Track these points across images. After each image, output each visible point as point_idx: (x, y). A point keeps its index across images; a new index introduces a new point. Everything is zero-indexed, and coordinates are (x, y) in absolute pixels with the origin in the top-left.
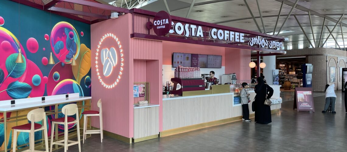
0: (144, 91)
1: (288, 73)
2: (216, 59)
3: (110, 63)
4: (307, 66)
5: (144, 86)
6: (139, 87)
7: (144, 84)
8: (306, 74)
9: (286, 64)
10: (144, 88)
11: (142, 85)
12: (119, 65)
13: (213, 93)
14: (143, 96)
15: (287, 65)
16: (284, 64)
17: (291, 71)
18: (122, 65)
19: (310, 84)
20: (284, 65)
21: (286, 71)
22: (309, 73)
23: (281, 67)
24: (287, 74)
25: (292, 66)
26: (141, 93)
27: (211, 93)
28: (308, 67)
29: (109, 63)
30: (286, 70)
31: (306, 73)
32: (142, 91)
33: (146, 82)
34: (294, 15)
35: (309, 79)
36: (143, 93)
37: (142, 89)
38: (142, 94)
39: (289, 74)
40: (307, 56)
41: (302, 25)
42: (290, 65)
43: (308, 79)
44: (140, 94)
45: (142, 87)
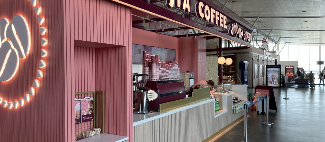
0: (91, 109)
3: (13, 51)
4: (244, 63)
5: (92, 99)
6: (82, 101)
7: (91, 95)
10: (92, 102)
11: (89, 97)
12: (35, 56)
14: (90, 120)
18: (44, 54)
19: (247, 81)
26: (85, 114)
29: (10, 51)
32: (88, 109)
33: (94, 90)
36: (90, 113)
43: (245, 76)
44: (83, 116)
45: (88, 102)
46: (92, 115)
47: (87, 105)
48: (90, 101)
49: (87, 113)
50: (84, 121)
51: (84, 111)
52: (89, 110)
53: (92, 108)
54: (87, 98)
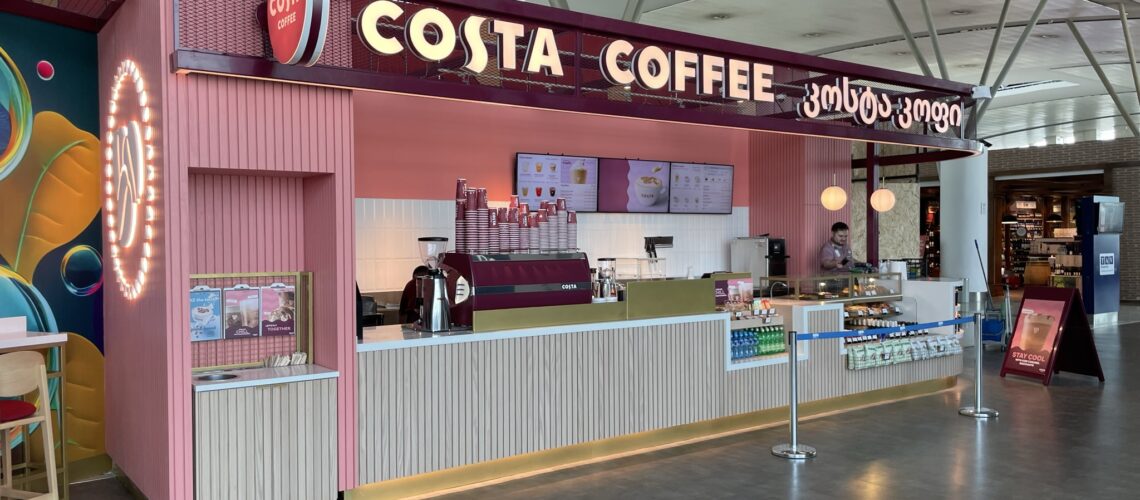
0: (286, 311)
1: (1047, 232)
2: (710, 178)
4: (1098, 205)
5: (291, 288)
6: (264, 291)
7: (291, 281)
8: (1095, 236)
9: (1039, 199)
10: (290, 296)
11: (282, 285)
13: (632, 317)
14: (286, 333)
15: (1045, 204)
16: (1031, 199)
17: (1058, 226)
19: (1113, 273)
20: (1032, 205)
21: (1042, 227)
22: (1108, 232)
23: (1022, 212)
24: (1045, 236)
25: (1064, 210)
26: (272, 320)
27: (622, 317)
28: (1102, 209)
30: (1041, 222)
31: (1096, 233)
32: (279, 310)
33: (300, 270)
34: (1071, 22)
35: (1109, 255)
36: (284, 319)
37: (281, 303)
38: (278, 323)
39: (1052, 237)
40: (1109, 167)
41: (1099, 59)
42: (1056, 204)
43: (1104, 255)
44: (265, 323)
45: (280, 294)
46: (290, 323)
47: (278, 300)
48: (286, 293)
49: (277, 318)
50: (267, 333)
51: (269, 313)
52: (283, 313)
53: (291, 308)
54: (278, 287)
